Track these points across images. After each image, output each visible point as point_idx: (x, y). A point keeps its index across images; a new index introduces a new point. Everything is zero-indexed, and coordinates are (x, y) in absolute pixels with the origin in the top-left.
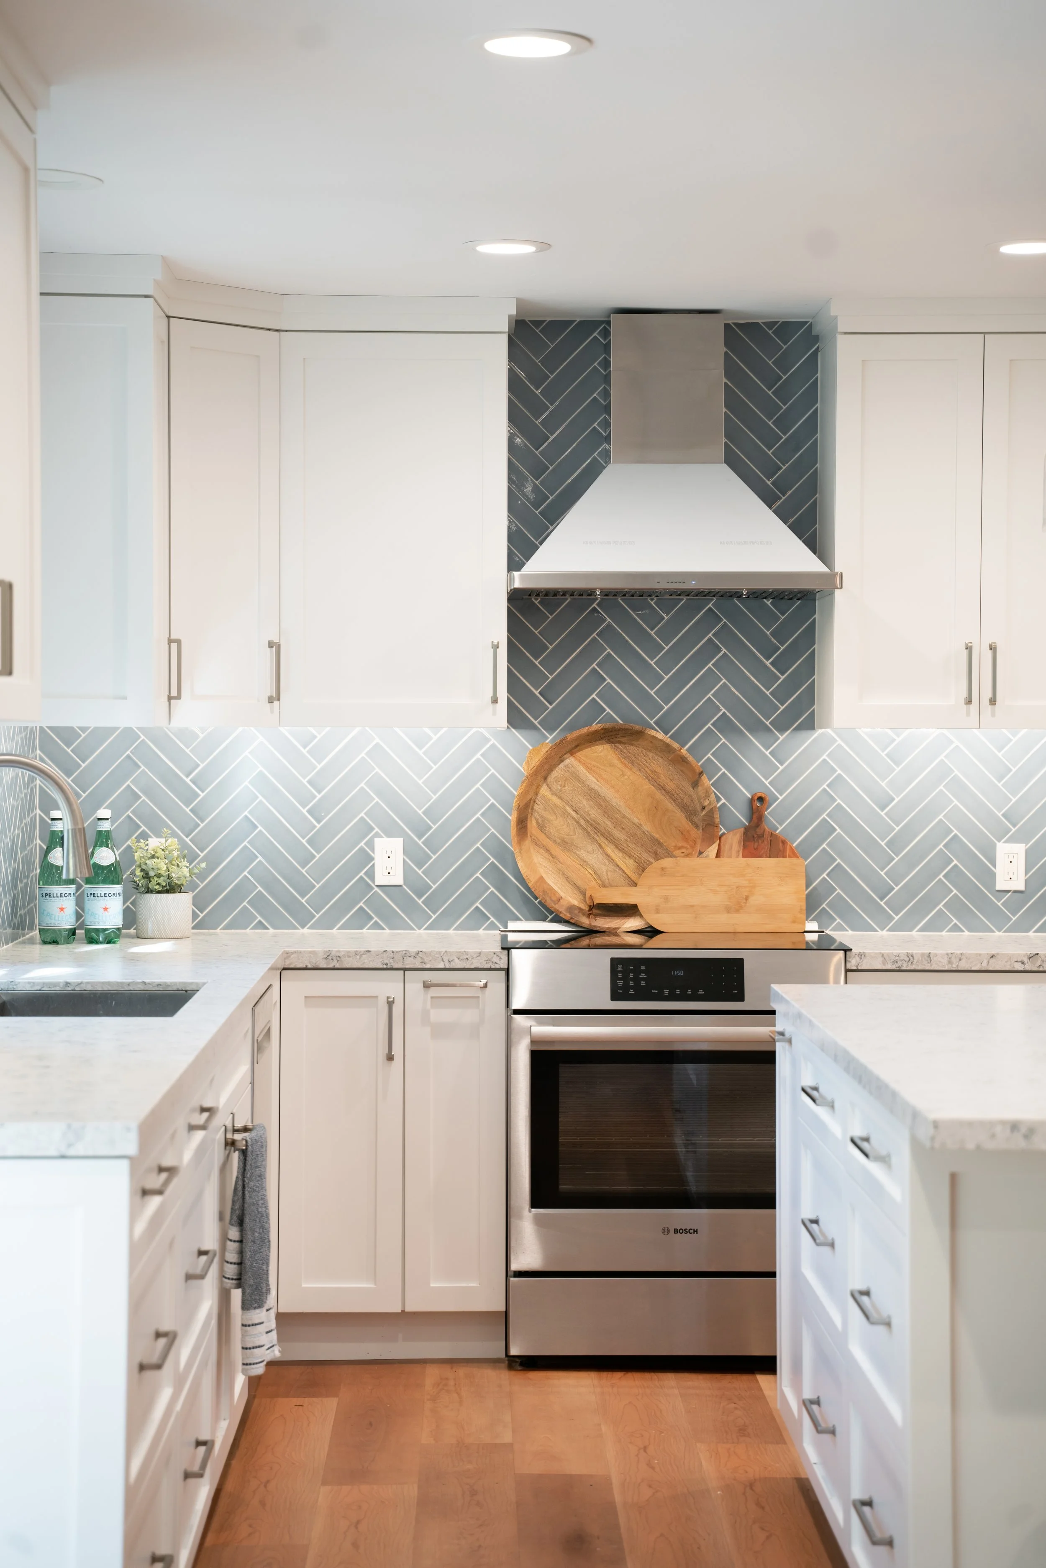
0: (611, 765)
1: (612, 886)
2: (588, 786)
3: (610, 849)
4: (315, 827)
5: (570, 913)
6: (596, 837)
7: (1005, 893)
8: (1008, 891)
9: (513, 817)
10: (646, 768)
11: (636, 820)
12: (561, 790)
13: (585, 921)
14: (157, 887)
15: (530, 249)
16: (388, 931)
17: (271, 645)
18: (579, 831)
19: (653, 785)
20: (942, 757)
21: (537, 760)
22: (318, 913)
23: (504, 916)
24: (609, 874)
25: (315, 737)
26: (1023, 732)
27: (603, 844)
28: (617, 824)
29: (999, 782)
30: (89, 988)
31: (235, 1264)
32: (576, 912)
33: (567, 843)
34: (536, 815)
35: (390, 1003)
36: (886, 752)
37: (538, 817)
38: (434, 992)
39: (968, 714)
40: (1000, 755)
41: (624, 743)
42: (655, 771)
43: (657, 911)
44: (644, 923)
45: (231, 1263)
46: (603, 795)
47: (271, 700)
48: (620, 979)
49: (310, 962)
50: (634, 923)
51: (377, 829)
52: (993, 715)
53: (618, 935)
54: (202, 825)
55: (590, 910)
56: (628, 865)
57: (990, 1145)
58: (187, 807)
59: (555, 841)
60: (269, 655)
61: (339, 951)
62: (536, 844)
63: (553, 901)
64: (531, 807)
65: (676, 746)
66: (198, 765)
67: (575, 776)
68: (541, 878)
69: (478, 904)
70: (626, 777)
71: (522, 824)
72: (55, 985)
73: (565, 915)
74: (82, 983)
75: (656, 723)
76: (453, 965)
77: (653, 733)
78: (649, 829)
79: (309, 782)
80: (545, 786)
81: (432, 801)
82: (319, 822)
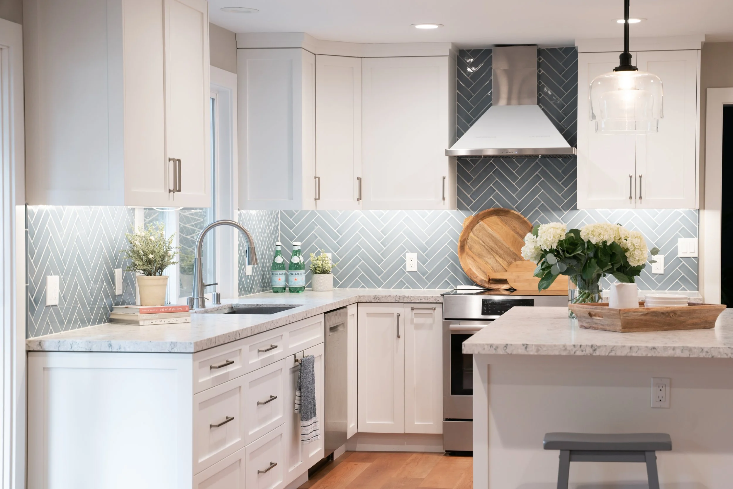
0: (498, 224)
1: (498, 272)
2: (488, 233)
3: (497, 257)
4: (383, 249)
5: (481, 282)
6: (492, 252)
7: (656, 275)
8: (657, 274)
9: (458, 244)
10: (511, 225)
11: (507, 246)
12: (478, 234)
13: (487, 285)
14: (318, 271)
15: (436, 27)
16: (411, 289)
17: (358, 178)
18: (485, 250)
19: (514, 232)
20: (630, 220)
21: (468, 222)
22: (385, 282)
23: (456, 283)
24: (497, 267)
25: (383, 214)
26: (663, 210)
27: (494, 256)
28: (500, 247)
29: (653, 230)
30: (265, 306)
31: (298, 404)
32: (483, 282)
33: (480, 255)
34: (468, 244)
35: (399, 315)
36: (607, 218)
37: (469, 245)
38: (415, 311)
39: (631, 203)
40: (654, 219)
41: (503, 216)
42: (515, 227)
43: (515, 282)
44: (509, 286)
45: (297, 404)
46: (494, 236)
47: (358, 200)
48: (486, 307)
49: (368, 300)
50: (506, 286)
51: (407, 250)
52: (641, 203)
53: (500, 291)
54: (341, 248)
55: (489, 281)
56: (504, 264)
57: (483, 352)
58: (335, 241)
59: (476, 254)
60: (357, 182)
61: (379, 296)
62: (468, 255)
63: (474, 278)
64: (466, 241)
65: (522, 216)
66: (339, 225)
67: (484, 229)
68: (470, 269)
69: (446, 279)
70: (503, 229)
71: (462, 248)
72: (253, 305)
73: (479, 283)
74: (262, 305)
75: (516, 207)
76: (422, 301)
77: (514, 211)
78: (512, 249)
79: (381, 231)
80: (471, 233)
81: (428, 239)
82: (385, 247)
